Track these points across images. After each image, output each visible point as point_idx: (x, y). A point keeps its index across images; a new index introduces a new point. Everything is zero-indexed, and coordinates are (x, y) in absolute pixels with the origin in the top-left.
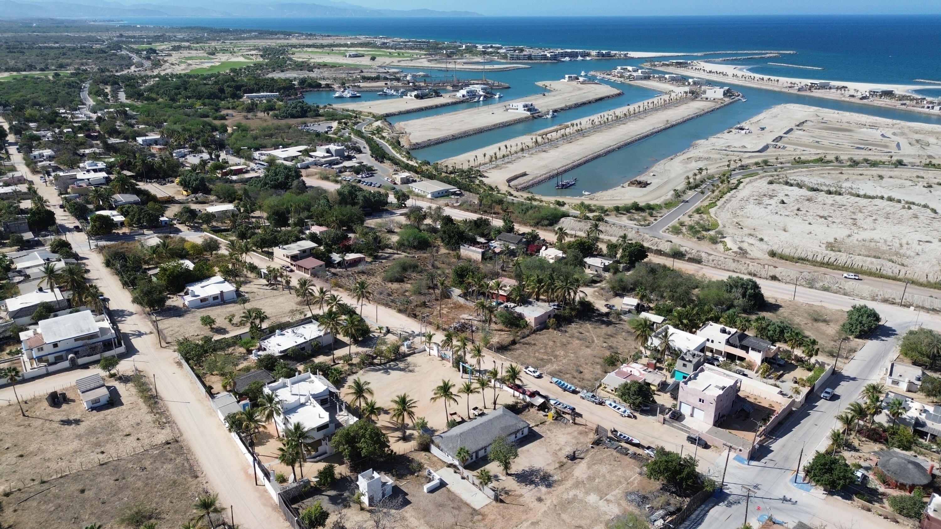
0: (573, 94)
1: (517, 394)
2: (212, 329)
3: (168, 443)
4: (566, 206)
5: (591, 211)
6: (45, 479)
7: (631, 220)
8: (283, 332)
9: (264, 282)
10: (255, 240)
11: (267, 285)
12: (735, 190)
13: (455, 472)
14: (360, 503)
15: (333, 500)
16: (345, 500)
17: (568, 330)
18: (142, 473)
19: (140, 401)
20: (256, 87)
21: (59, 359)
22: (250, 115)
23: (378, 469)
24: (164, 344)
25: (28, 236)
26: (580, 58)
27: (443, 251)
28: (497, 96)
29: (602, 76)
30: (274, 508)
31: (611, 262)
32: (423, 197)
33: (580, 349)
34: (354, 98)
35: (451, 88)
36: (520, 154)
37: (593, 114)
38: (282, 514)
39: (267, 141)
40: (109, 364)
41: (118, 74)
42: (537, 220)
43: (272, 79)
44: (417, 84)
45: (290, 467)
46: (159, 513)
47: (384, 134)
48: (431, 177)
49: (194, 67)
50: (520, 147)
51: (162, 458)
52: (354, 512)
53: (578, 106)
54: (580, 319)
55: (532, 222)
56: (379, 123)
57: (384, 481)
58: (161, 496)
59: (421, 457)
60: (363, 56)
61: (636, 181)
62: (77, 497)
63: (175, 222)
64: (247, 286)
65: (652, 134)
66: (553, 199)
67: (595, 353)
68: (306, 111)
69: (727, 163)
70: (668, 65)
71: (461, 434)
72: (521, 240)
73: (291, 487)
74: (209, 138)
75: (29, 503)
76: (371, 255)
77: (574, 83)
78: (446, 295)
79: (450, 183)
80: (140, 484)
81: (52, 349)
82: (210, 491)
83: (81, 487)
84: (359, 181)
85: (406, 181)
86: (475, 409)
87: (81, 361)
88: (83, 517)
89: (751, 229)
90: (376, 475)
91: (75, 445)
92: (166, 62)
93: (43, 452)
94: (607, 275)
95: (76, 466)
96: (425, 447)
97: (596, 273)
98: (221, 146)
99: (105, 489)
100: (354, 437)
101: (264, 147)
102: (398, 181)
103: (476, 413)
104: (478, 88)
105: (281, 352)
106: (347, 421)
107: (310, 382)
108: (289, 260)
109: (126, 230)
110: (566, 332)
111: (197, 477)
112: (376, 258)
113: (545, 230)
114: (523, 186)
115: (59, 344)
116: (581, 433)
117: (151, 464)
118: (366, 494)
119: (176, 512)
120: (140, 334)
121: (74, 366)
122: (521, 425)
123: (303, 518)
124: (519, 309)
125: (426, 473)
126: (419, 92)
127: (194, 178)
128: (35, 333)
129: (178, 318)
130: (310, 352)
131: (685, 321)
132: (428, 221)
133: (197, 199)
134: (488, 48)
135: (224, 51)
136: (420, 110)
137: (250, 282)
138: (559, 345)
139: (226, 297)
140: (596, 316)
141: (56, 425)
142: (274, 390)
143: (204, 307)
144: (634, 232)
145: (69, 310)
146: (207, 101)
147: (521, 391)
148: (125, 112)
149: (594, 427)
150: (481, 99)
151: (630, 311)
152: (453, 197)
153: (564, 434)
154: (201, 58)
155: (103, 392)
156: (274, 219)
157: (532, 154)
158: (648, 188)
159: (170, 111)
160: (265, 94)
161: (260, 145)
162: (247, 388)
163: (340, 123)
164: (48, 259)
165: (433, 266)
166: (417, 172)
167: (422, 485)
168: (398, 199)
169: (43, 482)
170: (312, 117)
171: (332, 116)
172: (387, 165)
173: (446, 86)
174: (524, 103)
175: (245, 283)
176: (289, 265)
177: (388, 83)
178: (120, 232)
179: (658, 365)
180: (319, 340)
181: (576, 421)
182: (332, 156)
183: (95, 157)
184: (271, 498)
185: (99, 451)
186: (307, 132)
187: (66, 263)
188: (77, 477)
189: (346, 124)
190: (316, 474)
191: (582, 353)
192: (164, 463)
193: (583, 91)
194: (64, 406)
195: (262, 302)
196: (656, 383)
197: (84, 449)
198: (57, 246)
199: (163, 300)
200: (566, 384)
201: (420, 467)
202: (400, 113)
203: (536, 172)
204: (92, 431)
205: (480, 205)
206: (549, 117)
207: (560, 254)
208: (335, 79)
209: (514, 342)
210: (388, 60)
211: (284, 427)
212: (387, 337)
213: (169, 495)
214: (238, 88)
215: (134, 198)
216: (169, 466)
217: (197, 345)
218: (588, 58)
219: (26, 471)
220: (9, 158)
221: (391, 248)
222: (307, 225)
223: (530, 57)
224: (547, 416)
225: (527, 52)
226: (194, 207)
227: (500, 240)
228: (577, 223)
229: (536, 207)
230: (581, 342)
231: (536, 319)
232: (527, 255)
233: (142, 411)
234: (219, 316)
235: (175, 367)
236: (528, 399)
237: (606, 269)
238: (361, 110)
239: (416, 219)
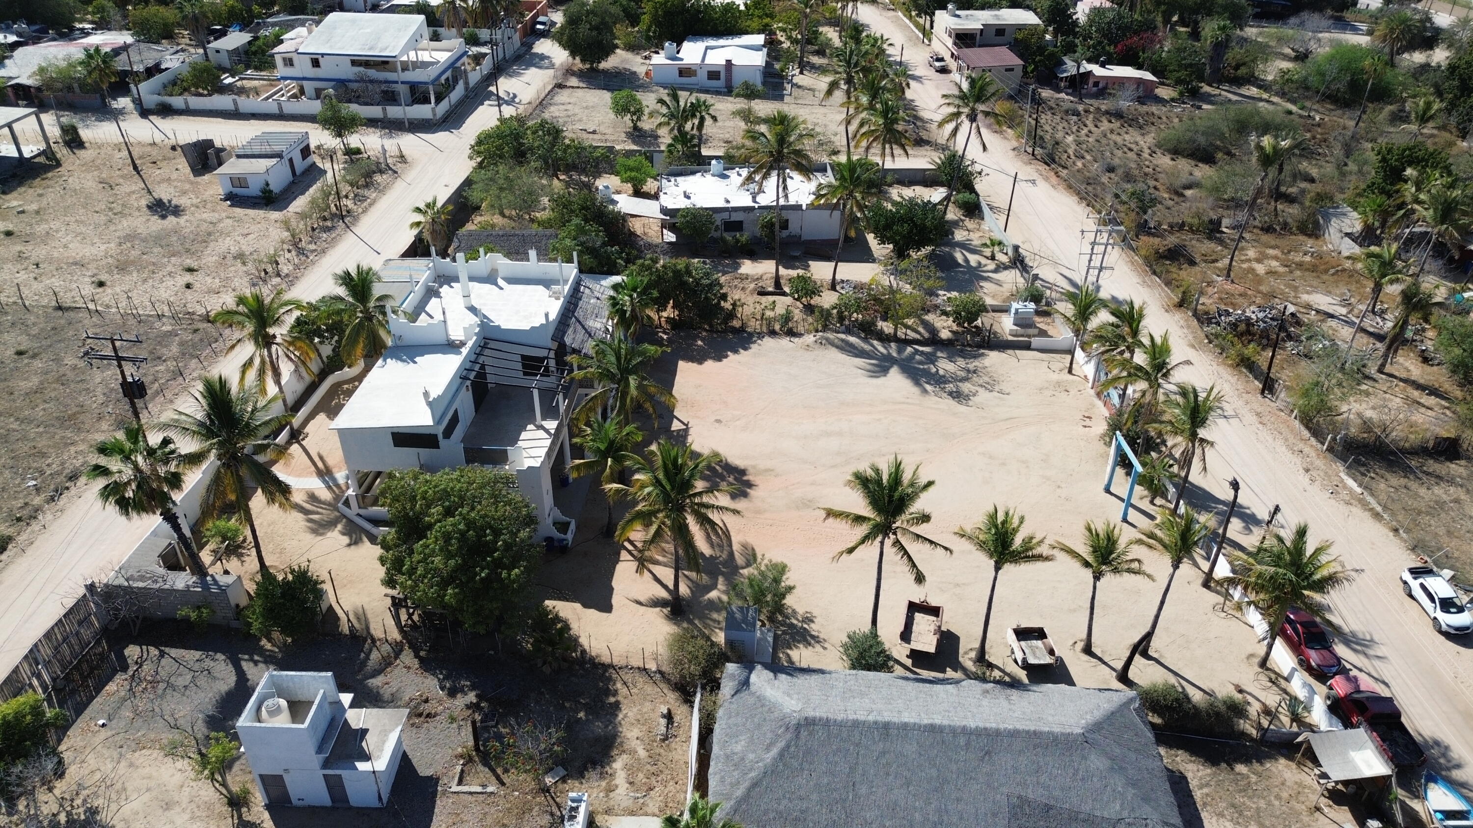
1: (1283, 659)
2: (635, 130)
8: (730, 172)
76: (1181, 85)
78: (1310, 226)
81: (309, 69)
86: (1031, 633)
87: (347, 111)
91: (99, 250)
105: (665, 212)
107: (554, 292)
108: (952, 43)
112: (1193, 95)
115: (321, 60)
120: (508, 101)
128: (310, 32)
130: (744, 239)
139: (738, 80)
155: (261, 168)
176: (946, 54)
180: (789, 215)
194: (208, 176)
209: (1448, 449)
212: (998, 274)
236: (1319, 715)
239: (1392, 30)
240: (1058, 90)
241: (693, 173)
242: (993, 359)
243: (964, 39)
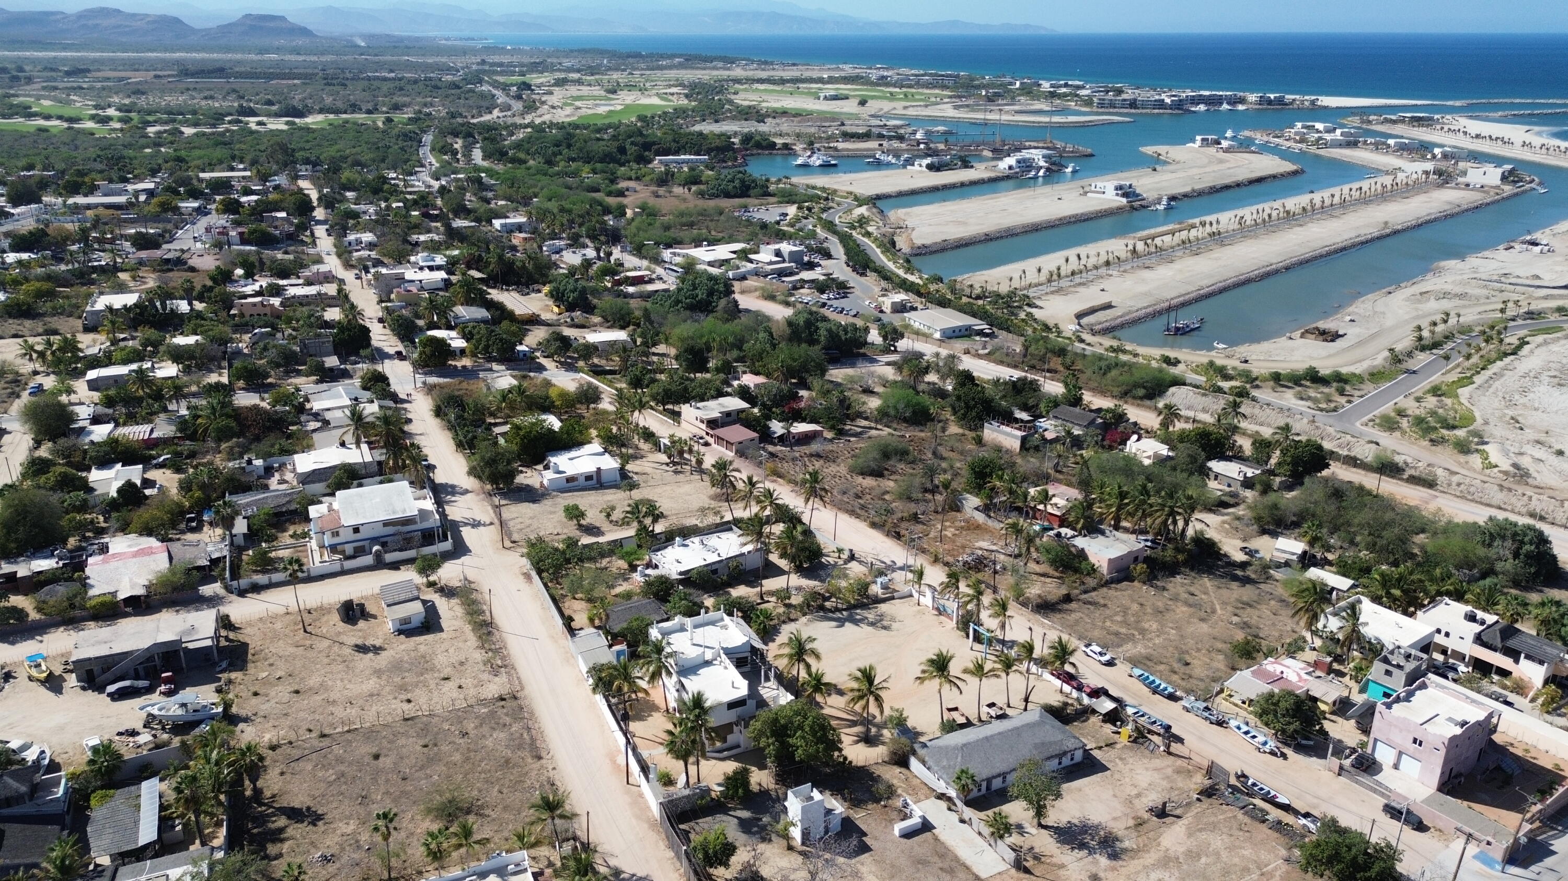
0: (1207, 170)
1: (1067, 688)
2: (580, 527)
3: (502, 699)
4: (1181, 367)
5: (1227, 377)
6: (326, 731)
7: (1302, 399)
8: (687, 542)
9: (664, 458)
10: (654, 391)
11: (667, 464)
12: (1512, 357)
13: (949, 809)
14: (786, 837)
15: (745, 826)
16: (763, 828)
17: (1169, 586)
18: (461, 741)
19: (468, 628)
20: (674, 145)
21: (360, 552)
22: (662, 191)
23: (821, 784)
24: (508, 543)
25: (332, 361)
26: (1225, 106)
27: (954, 429)
28: (1069, 170)
29: (1265, 138)
30: (652, 825)
31: (1258, 472)
32: (926, 337)
33: (1189, 623)
34: (827, 167)
35: (990, 154)
36: (1103, 271)
37: (1243, 206)
38: (663, 836)
39: (685, 234)
40: (428, 566)
41: (475, 121)
42: (1125, 388)
43: (700, 134)
44: (932, 145)
45: (681, 763)
46: (482, 807)
47: (870, 229)
48: (943, 303)
49: (584, 112)
50: (1103, 258)
51: (491, 721)
52: (776, 851)
53: (1215, 190)
54: (1192, 569)
55: (1116, 391)
56: (863, 210)
57: (829, 806)
58: (487, 781)
59: (892, 774)
60: (846, 98)
61: (1317, 329)
62: (368, 764)
63: (538, 354)
64: (638, 462)
65: (1353, 246)
66: (1157, 352)
67: (1215, 632)
68: (748, 188)
69: (1502, 306)
70: (1394, 122)
71: (964, 745)
72: (1094, 420)
73: (680, 795)
74: (598, 225)
75: (301, 764)
76: (832, 428)
77: (1212, 150)
78: (955, 506)
79: (974, 315)
80: (457, 757)
81: (350, 536)
82: (557, 783)
83: (374, 750)
84: (824, 305)
85: (900, 308)
86: (992, 705)
87: (389, 557)
88: (374, 797)
89: (1540, 431)
90: (816, 795)
91: (371, 684)
92: (543, 103)
93: (326, 690)
94: (1249, 494)
95: (370, 718)
96: (901, 760)
97: (1228, 489)
98: (615, 237)
99: (408, 757)
100: (785, 727)
101: (678, 242)
102: (887, 307)
103: (993, 712)
104: (1037, 156)
105: (681, 573)
106: (775, 699)
107: (722, 627)
108: (704, 426)
109: (466, 362)
110: (1164, 589)
111: (540, 758)
112: (841, 433)
113: (1138, 405)
114: (1104, 325)
115: (361, 528)
116: (1178, 771)
117: (476, 727)
118: (799, 824)
119: (506, 808)
120: (476, 524)
121: (380, 564)
122: (1070, 744)
123: (695, 848)
124: (1081, 542)
125: (899, 803)
126: (935, 159)
127: (570, 287)
128: (330, 509)
129: (531, 505)
130: (725, 578)
131: (1397, 592)
132: (932, 377)
133: (572, 319)
134: (1061, 86)
135: (630, 87)
136: (935, 189)
137: (642, 457)
138: (1149, 610)
139: (604, 478)
140: (1223, 567)
141: (348, 651)
142: (665, 633)
143: (570, 491)
144: (1305, 421)
145: (378, 479)
146: (599, 166)
147: (1074, 684)
148: (479, 181)
149: (1206, 764)
150: (1041, 173)
151: (1287, 564)
152: (978, 338)
153: (1147, 769)
154: (595, 98)
155: (416, 609)
156: (687, 360)
157: (1125, 271)
158: (1339, 343)
159: (545, 180)
160: (688, 157)
161: (674, 239)
162: (625, 625)
163: (800, 208)
164: (356, 399)
165: (934, 453)
166: (919, 294)
167: (892, 822)
168: (885, 338)
169: (323, 736)
170: (757, 197)
171: (789, 197)
172: (871, 280)
173: (982, 150)
174: (1116, 183)
175: (635, 457)
176: (704, 434)
177: (885, 143)
178: (459, 364)
179: (1336, 666)
180: (741, 560)
181: (1172, 750)
182: (784, 261)
183: (434, 247)
184: (649, 808)
185: (404, 697)
186: (748, 220)
187: (381, 407)
188: (370, 734)
189: (809, 209)
190: (721, 779)
191: (1191, 629)
192: (494, 729)
193: (1228, 165)
194: (362, 624)
195: (658, 490)
196: (1330, 700)
197: (383, 693)
198: (370, 380)
199: (512, 474)
200: (1158, 682)
201: (891, 792)
202: (900, 194)
203: (1129, 303)
204: (397, 666)
205: (1025, 356)
206: (1161, 207)
207: (1164, 450)
208: (798, 136)
209: (1067, 599)
210: (886, 106)
211: (676, 694)
212: (849, 565)
213: (498, 779)
214: (647, 146)
215: (481, 313)
216: (501, 735)
217: (556, 549)
218: (1241, 107)
219: (302, 714)
220: (314, 244)
221: (866, 419)
222: (736, 372)
223: (1133, 104)
224: (1119, 733)
225: (1129, 94)
226: (567, 332)
227: (1056, 417)
228: (1199, 397)
229: (1124, 364)
230: (1192, 610)
231: (1110, 561)
232: (1103, 447)
233: (469, 643)
234: (591, 506)
235: (521, 582)
236: (1086, 700)
237: (1248, 483)
238: (835, 187)
239: (913, 373)
240: (775, 445)
241: (666, 547)
242: (883, 607)
243: (712, 424)
